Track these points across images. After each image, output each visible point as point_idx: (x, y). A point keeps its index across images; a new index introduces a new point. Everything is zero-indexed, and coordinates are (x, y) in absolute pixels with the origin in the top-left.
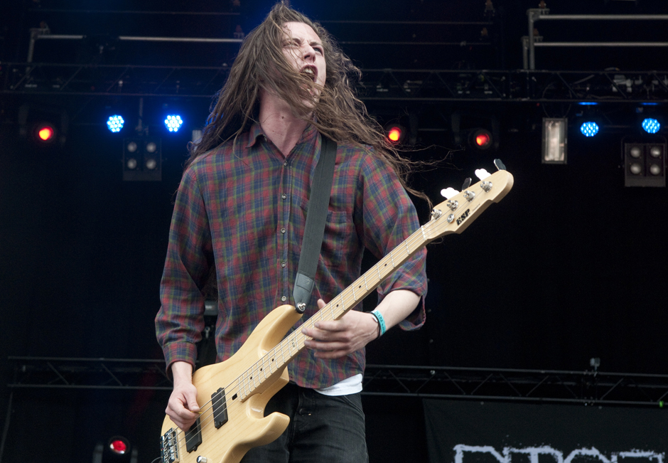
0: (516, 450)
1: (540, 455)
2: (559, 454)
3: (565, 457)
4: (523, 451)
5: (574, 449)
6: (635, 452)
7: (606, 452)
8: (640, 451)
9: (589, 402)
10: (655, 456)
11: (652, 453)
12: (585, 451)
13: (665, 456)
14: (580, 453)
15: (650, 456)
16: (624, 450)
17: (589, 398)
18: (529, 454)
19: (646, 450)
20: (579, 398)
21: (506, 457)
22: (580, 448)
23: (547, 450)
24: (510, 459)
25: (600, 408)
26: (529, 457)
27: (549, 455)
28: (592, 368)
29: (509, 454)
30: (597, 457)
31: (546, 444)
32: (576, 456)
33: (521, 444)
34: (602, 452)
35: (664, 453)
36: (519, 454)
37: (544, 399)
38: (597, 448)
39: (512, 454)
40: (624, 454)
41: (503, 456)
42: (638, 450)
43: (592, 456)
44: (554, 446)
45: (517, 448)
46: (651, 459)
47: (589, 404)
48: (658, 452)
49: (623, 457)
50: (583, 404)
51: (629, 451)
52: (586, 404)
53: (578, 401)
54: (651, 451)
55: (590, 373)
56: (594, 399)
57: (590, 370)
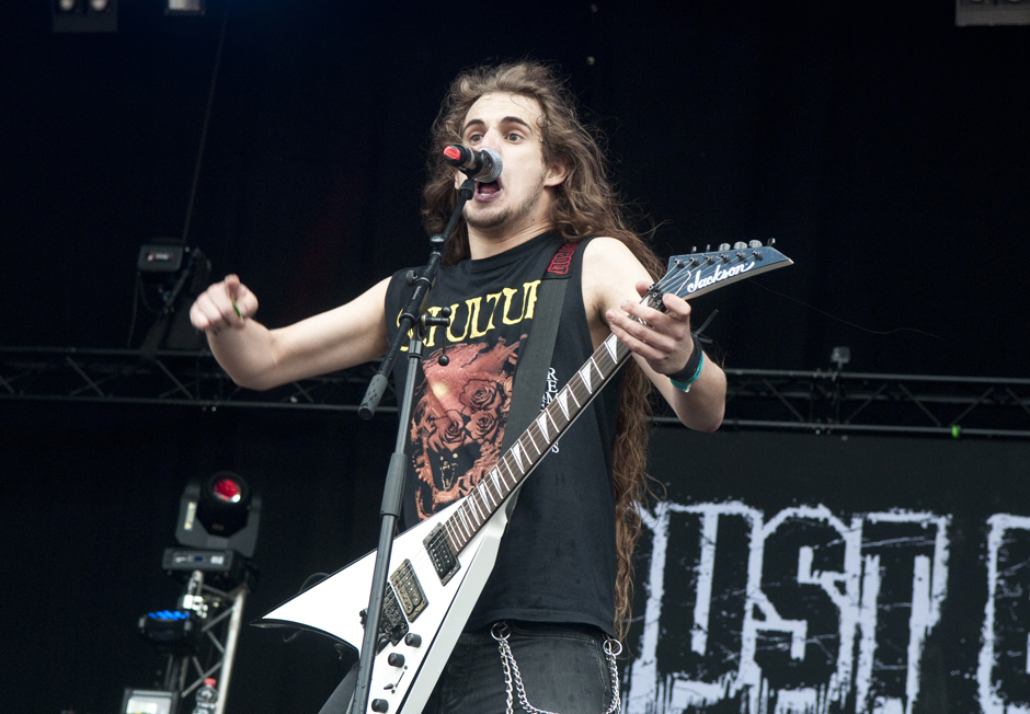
0: (678, 508)
1: (722, 517)
2: (756, 516)
3: (766, 520)
4: (691, 509)
5: (784, 508)
6: (897, 513)
7: (842, 513)
8: (907, 512)
9: (823, 427)
10: (934, 520)
11: (928, 515)
12: (804, 511)
13: (953, 521)
14: (795, 514)
15: (923, 521)
16: (876, 510)
17: (824, 421)
18: (702, 515)
19: (917, 510)
20: (806, 420)
21: (661, 519)
22: (797, 505)
23: (735, 508)
24: (667, 523)
25: (845, 438)
26: (701, 519)
27: (739, 516)
28: (834, 366)
29: (667, 513)
30: (826, 520)
31: (736, 498)
32: (788, 518)
33: (689, 498)
34: (836, 513)
35: (950, 516)
36: (685, 513)
37: (741, 422)
38: (827, 505)
39: (672, 515)
40: (874, 517)
41: (655, 516)
42: (902, 511)
43: (816, 520)
44: (749, 503)
45: (681, 504)
46: (924, 525)
47: (824, 432)
48: (939, 513)
49: (874, 521)
50: (812, 431)
51: (886, 510)
52: (818, 432)
53: (803, 425)
54: (927, 511)
55: (824, 375)
56: (834, 423)
57: (824, 369)
